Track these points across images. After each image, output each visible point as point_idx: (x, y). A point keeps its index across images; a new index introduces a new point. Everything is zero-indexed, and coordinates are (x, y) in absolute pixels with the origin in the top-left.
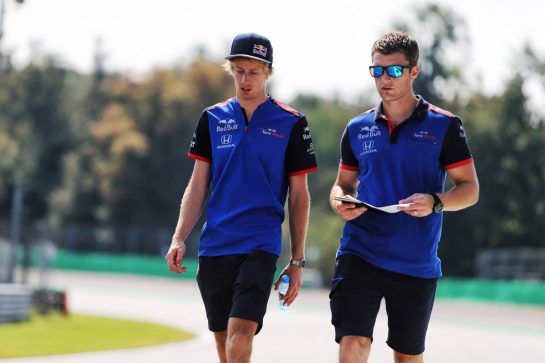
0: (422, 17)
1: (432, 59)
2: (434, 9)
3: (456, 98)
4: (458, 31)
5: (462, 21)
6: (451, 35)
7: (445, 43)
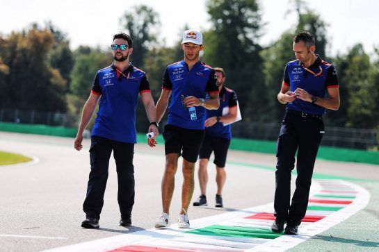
0: (139, 13)
1: (143, 31)
2: (144, 8)
3: (154, 49)
4: (155, 20)
5: (157, 14)
6: (152, 21)
7: (150, 25)
